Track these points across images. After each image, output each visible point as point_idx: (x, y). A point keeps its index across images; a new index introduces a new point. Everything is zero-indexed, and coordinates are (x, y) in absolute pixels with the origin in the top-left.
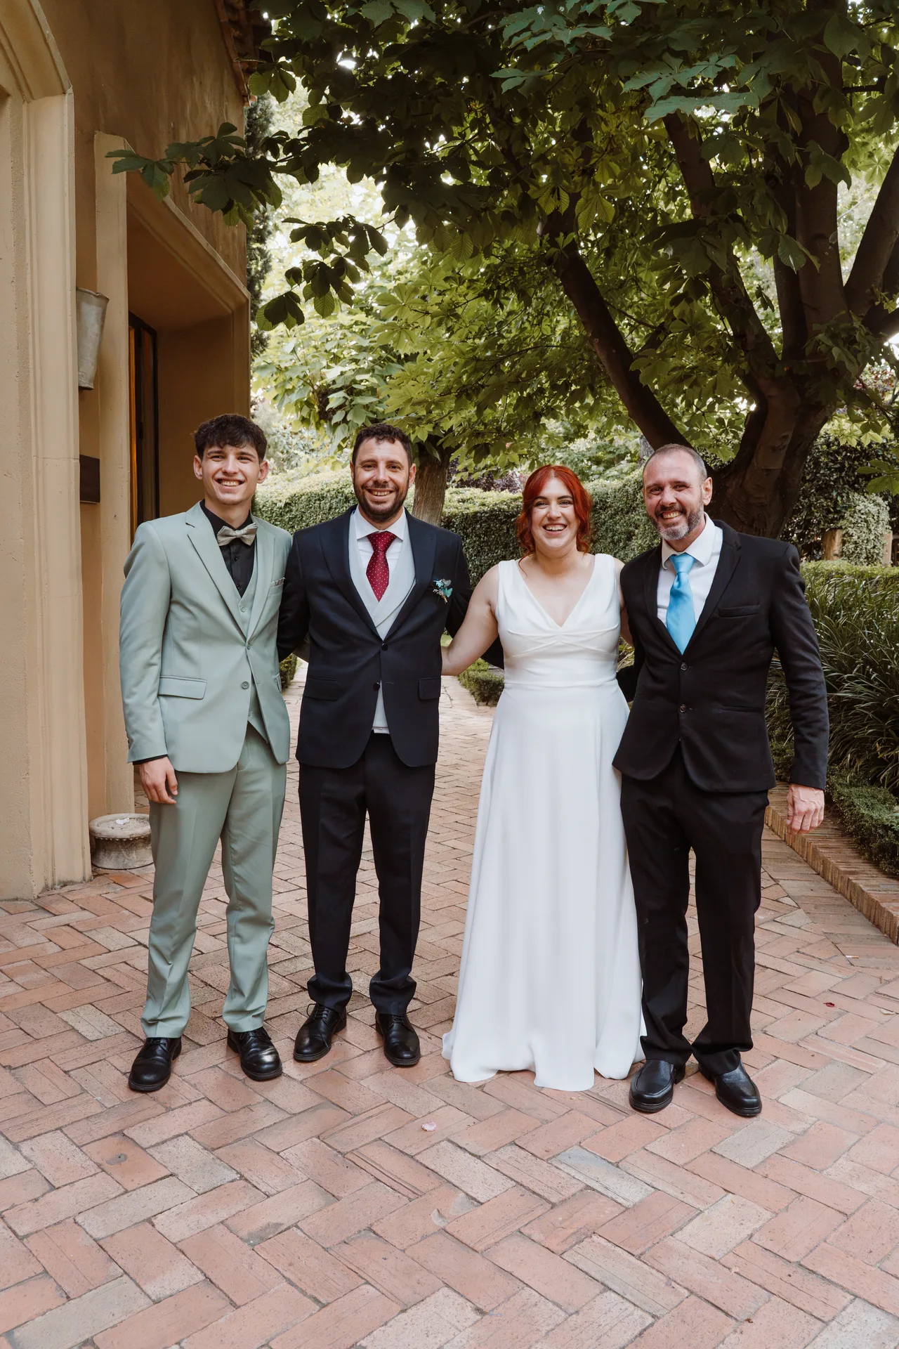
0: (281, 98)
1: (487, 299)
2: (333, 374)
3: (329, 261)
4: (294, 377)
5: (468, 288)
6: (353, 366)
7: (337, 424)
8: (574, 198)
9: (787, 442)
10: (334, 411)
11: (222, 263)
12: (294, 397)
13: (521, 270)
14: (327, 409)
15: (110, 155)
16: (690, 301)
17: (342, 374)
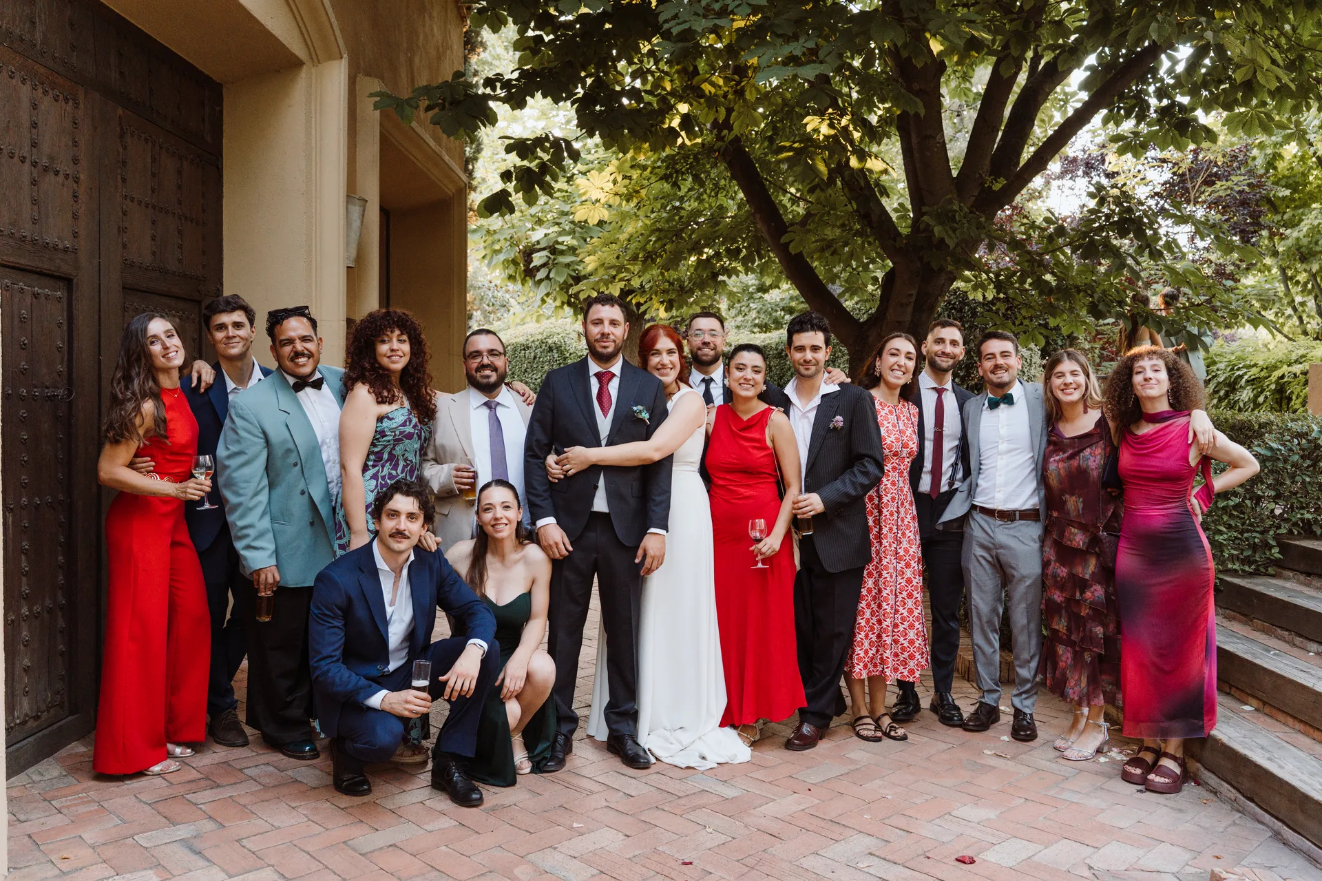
0: (495, 30)
1: (667, 181)
2: (538, 235)
3: (533, 165)
4: (502, 239)
5: (651, 173)
6: (556, 228)
7: (541, 281)
8: (729, 111)
9: (913, 299)
10: (538, 269)
11: (446, 158)
12: (502, 257)
13: (696, 158)
14: (532, 266)
15: (371, 95)
16: (822, 190)
17: (546, 235)
